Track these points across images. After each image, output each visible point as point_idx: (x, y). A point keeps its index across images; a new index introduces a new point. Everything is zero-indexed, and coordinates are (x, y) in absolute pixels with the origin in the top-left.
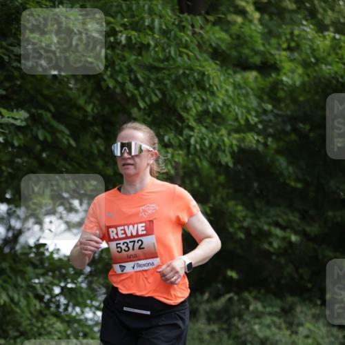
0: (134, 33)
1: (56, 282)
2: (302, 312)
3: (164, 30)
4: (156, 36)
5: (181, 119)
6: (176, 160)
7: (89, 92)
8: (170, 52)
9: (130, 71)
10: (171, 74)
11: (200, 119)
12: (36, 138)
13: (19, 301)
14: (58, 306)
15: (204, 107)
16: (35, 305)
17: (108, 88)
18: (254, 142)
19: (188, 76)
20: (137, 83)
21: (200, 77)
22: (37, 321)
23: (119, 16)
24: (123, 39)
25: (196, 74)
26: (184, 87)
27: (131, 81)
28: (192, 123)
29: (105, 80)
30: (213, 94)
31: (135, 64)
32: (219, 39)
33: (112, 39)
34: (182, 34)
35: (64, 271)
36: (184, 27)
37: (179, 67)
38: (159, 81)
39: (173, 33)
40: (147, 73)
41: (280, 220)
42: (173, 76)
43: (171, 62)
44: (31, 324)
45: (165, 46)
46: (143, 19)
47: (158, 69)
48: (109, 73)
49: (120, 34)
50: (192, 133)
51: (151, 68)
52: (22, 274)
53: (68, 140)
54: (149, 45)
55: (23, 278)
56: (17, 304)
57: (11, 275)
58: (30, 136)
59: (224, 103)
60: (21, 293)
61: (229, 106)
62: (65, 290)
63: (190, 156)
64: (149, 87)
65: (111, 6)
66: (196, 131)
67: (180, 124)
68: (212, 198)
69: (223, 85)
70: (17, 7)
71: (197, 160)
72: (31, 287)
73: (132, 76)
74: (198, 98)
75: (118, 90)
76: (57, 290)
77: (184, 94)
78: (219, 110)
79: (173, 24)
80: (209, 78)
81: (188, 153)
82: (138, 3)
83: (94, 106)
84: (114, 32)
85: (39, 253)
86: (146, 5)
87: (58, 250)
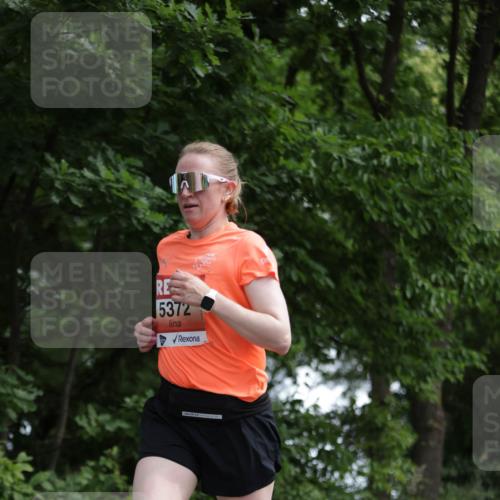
0: (400, 153)
1: (312, 444)
3: (433, 148)
4: (425, 155)
5: (453, 253)
6: (449, 301)
7: (349, 224)
8: (441, 172)
9: (396, 200)
10: (442, 202)
11: (473, 255)
12: (290, 279)
14: (315, 472)
15: (480, 238)
16: (290, 471)
17: (372, 220)
19: (461, 203)
20: (404, 213)
22: (293, 488)
23: (381, 136)
24: (387, 160)
26: (456, 217)
27: (398, 211)
28: (465, 258)
29: (367, 212)
31: (402, 191)
33: (375, 162)
34: (455, 151)
35: (321, 430)
37: (449, 194)
38: (428, 211)
39: (443, 151)
40: (415, 201)
42: (444, 205)
43: (442, 189)
44: (285, 492)
45: (435, 166)
46: (409, 138)
47: (427, 197)
48: (372, 202)
49: (383, 156)
50: (465, 270)
51: (419, 196)
53: (325, 281)
54: (417, 166)
62: (323, 454)
63: (462, 296)
64: (417, 218)
65: (373, 127)
66: (470, 267)
67: (451, 260)
68: (489, 341)
70: (271, 131)
71: (470, 300)
73: (399, 206)
74: (472, 229)
75: (383, 219)
76: (313, 453)
77: (455, 224)
78: (496, 242)
79: (444, 141)
81: (460, 292)
82: (402, 121)
83: (355, 241)
84: (377, 154)
85: (293, 411)
86: (412, 122)
87: (316, 407)
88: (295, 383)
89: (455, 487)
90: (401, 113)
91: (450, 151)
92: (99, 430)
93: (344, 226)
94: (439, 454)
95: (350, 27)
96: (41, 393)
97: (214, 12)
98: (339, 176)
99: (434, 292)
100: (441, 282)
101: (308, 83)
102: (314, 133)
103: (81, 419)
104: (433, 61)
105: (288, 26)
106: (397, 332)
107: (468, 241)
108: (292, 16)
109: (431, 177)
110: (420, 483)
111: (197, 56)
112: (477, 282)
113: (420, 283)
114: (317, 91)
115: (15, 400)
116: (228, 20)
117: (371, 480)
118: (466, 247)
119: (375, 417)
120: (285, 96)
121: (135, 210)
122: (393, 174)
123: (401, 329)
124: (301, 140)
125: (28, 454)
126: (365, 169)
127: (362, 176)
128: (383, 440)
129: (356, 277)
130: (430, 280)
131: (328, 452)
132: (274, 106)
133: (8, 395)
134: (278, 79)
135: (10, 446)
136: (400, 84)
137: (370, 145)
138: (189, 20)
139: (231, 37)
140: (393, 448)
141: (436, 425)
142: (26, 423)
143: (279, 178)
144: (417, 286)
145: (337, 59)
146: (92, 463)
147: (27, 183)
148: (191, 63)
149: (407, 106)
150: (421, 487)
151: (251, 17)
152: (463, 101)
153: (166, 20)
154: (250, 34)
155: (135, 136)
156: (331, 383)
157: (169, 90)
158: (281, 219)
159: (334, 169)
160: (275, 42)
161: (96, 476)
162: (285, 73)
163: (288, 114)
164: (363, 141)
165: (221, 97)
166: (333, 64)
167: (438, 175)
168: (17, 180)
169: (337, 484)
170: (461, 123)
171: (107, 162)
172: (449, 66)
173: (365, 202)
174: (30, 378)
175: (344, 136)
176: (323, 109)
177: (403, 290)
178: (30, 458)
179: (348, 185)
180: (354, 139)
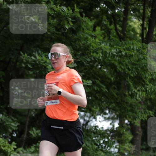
0: (127, 51)
1: (101, 139)
4: (135, 52)
5: (144, 81)
6: (143, 96)
7: (112, 73)
8: (140, 57)
9: (126, 65)
11: (150, 82)
12: (94, 89)
13: (89, 145)
14: (102, 147)
15: (152, 77)
16: (95, 147)
17: (119, 71)
19: (146, 66)
20: (129, 69)
22: (95, 152)
23: (122, 46)
24: (124, 53)
26: (145, 70)
28: (148, 83)
29: (118, 69)
31: (128, 63)
33: (120, 54)
34: (144, 50)
35: (104, 135)
36: (144, 48)
37: (142, 63)
38: (136, 68)
39: (141, 50)
40: (132, 66)
42: (141, 67)
43: (140, 62)
44: (93, 154)
45: (138, 55)
46: (130, 47)
47: (136, 64)
48: (119, 66)
49: (123, 52)
50: (147, 86)
51: (133, 64)
52: (90, 136)
53: (105, 90)
54: (133, 55)
55: (90, 138)
56: (88, 147)
57: (86, 136)
58: (92, 89)
60: (90, 143)
62: (104, 142)
63: (147, 94)
64: (133, 71)
65: (119, 43)
66: (149, 85)
67: (143, 83)
68: (155, 108)
70: (88, 45)
71: (149, 95)
72: (93, 141)
73: (127, 67)
74: (150, 74)
75: (122, 72)
76: (102, 142)
77: (144, 72)
79: (141, 47)
81: (146, 93)
82: (128, 41)
83: (114, 78)
84: (120, 52)
85: (95, 129)
86: (131, 42)
87: (102, 128)
88: (96, 120)
89: (145, 152)
90: (128, 39)
91: (143, 51)
92: (37, 135)
93: (111, 73)
94: (140, 142)
95: (112, 13)
96: (19, 124)
97: (71, 9)
98: (109, 58)
99: (138, 93)
100: (140, 90)
101: (99, 30)
102: (102, 46)
103: (31, 132)
104: (137, 23)
105: (93, 13)
106: (127, 105)
107: (148, 78)
108: (95, 10)
109: (137, 58)
110: (134, 151)
111: (66, 22)
112: (151, 90)
113: (134, 90)
114: (102, 33)
115: (11, 126)
116: (75, 11)
117: (119, 150)
118: (148, 79)
119: (120, 131)
120: (93, 34)
121: (47, 68)
122: (126, 58)
123: (128, 104)
124: (98, 47)
125: (15, 143)
126: (117, 56)
127: (116, 59)
128: (123, 137)
129: (114, 89)
130: (137, 89)
131: (106, 141)
132: (89, 37)
133: (9, 125)
134: (90, 29)
135: (10, 140)
136: (128, 31)
137: (119, 49)
138: (64, 12)
139: (76, 17)
140: (126, 140)
141: (139, 133)
142: (14, 133)
143: (91, 59)
144: (133, 91)
145: (109, 23)
146: (34, 145)
147: (15, 61)
148: (64, 24)
149: (130, 37)
150: (134, 152)
151: (82, 11)
152: (146, 36)
153: (56, 12)
154: (82, 16)
155: (47, 46)
156: (107, 121)
157: (58, 32)
158: (92, 71)
159: (107, 56)
160: (90, 18)
161: (36, 149)
162: (93, 27)
163: (94, 39)
164: (116, 47)
165: (73, 35)
166: (107, 24)
167: (139, 58)
168: (12, 60)
169: (109, 151)
170: (146, 42)
171: (39, 54)
172: (142, 25)
173: (117, 66)
174: (16, 119)
175: (111, 46)
176: (104, 38)
177: (128, 92)
178: (16, 144)
179: (112, 61)
180: (114, 47)
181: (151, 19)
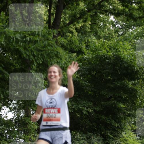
0: (32, 37)
1: (5, 128)
2: (94, 138)
3: (43, 35)
4: (40, 37)
9: (32, 51)
10: (46, 52)
17: (24, 57)
18: (76, 77)
19: (52, 53)
20: (34, 56)
21: (57, 53)
24: (28, 39)
25: (55, 52)
26: (51, 57)
27: (32, 55)
29: (23, 54)
30: (61, 59)
31: (34, 49)
32: (64, 41)
33: (25, 39)
36: (50, 34)
37: (49, 50)
38: (42, 55)
39: (46, 36)
40: (38, 52)
41: (86, 105)
42: (47, 53)
43: (46, 48)
45: (44, 41)
47: (42, 51)
48: (24, 52)
49: (27, 38)
51: (39, 50)
54: (38, 41)
59: (65, 63)
61: (67, 64)
64: (39, 57)
69: (65, 56)
73: (32, 53)
74: (56, 61)
75: (27, 58)
77: (51, 59)
78: (63, 65)
79: (46, 33)
80: (60, 53)
84: (25, 37)
98: (14, 44)
102: (5, 30)
109: (42, 44)
114: (7, 18)
124: (1, 32)
126: (22, 41)
127: (20, 44)
137: (23, 34)
152: (54, 22)
159: (11, 41)
167: (45, 44)
170: (53, 28)
172: (49, 11)
179: (17, 46)
180: (18, 32)
181: (58, 4)
